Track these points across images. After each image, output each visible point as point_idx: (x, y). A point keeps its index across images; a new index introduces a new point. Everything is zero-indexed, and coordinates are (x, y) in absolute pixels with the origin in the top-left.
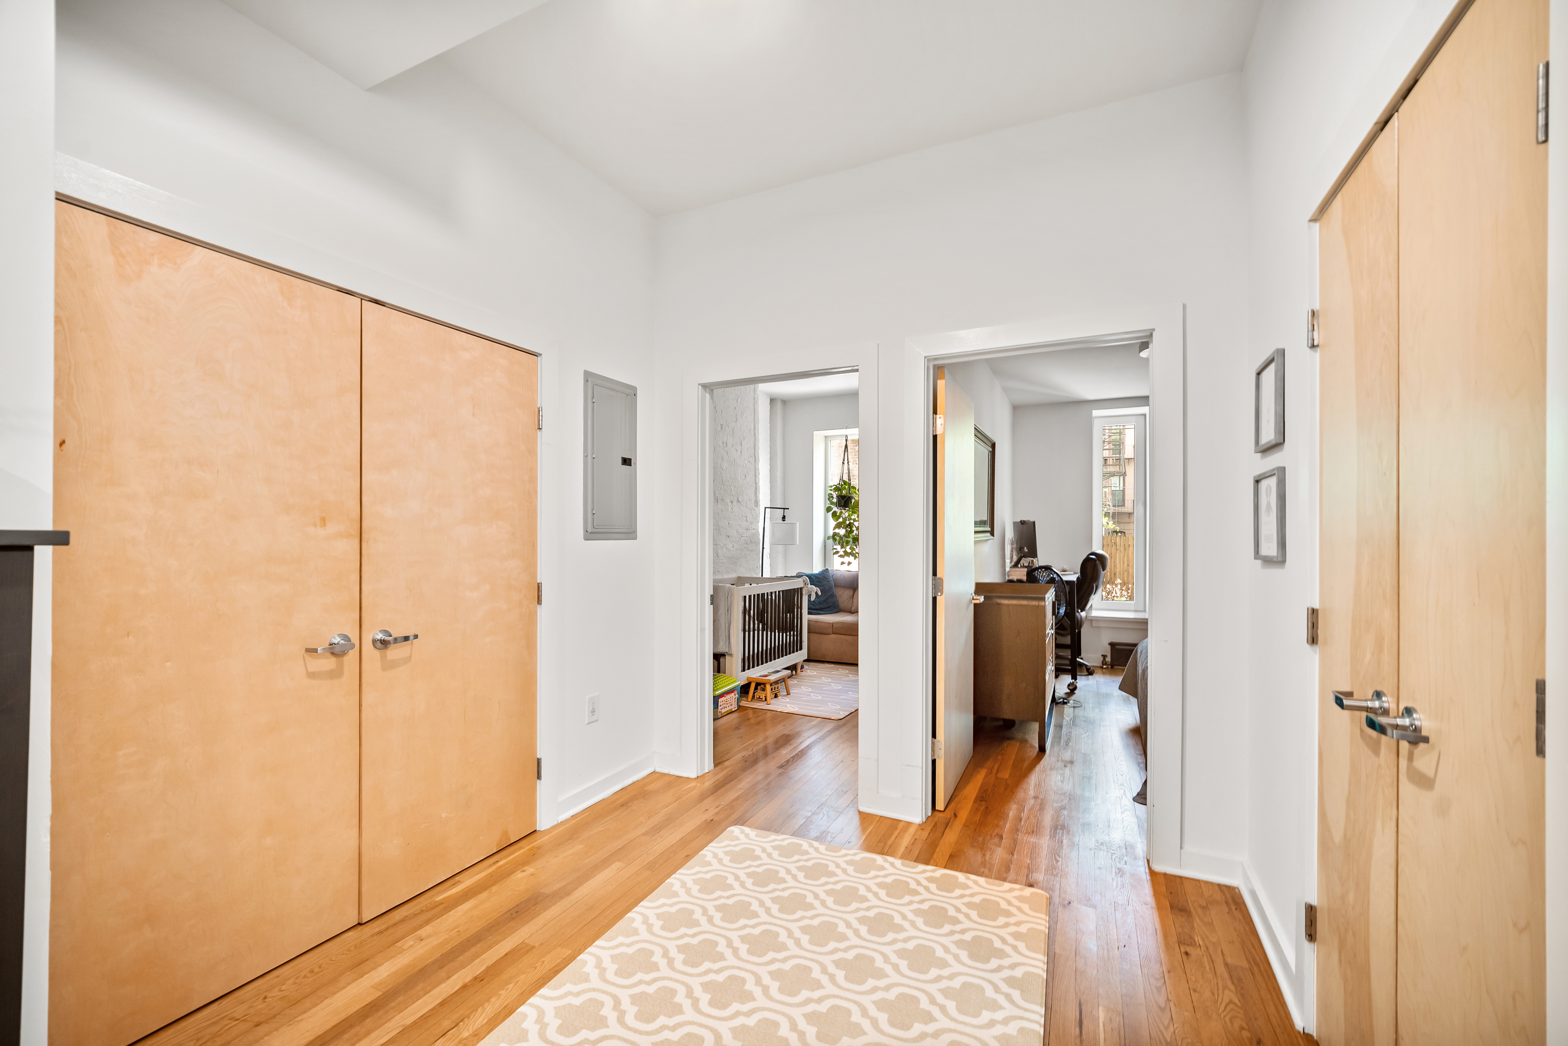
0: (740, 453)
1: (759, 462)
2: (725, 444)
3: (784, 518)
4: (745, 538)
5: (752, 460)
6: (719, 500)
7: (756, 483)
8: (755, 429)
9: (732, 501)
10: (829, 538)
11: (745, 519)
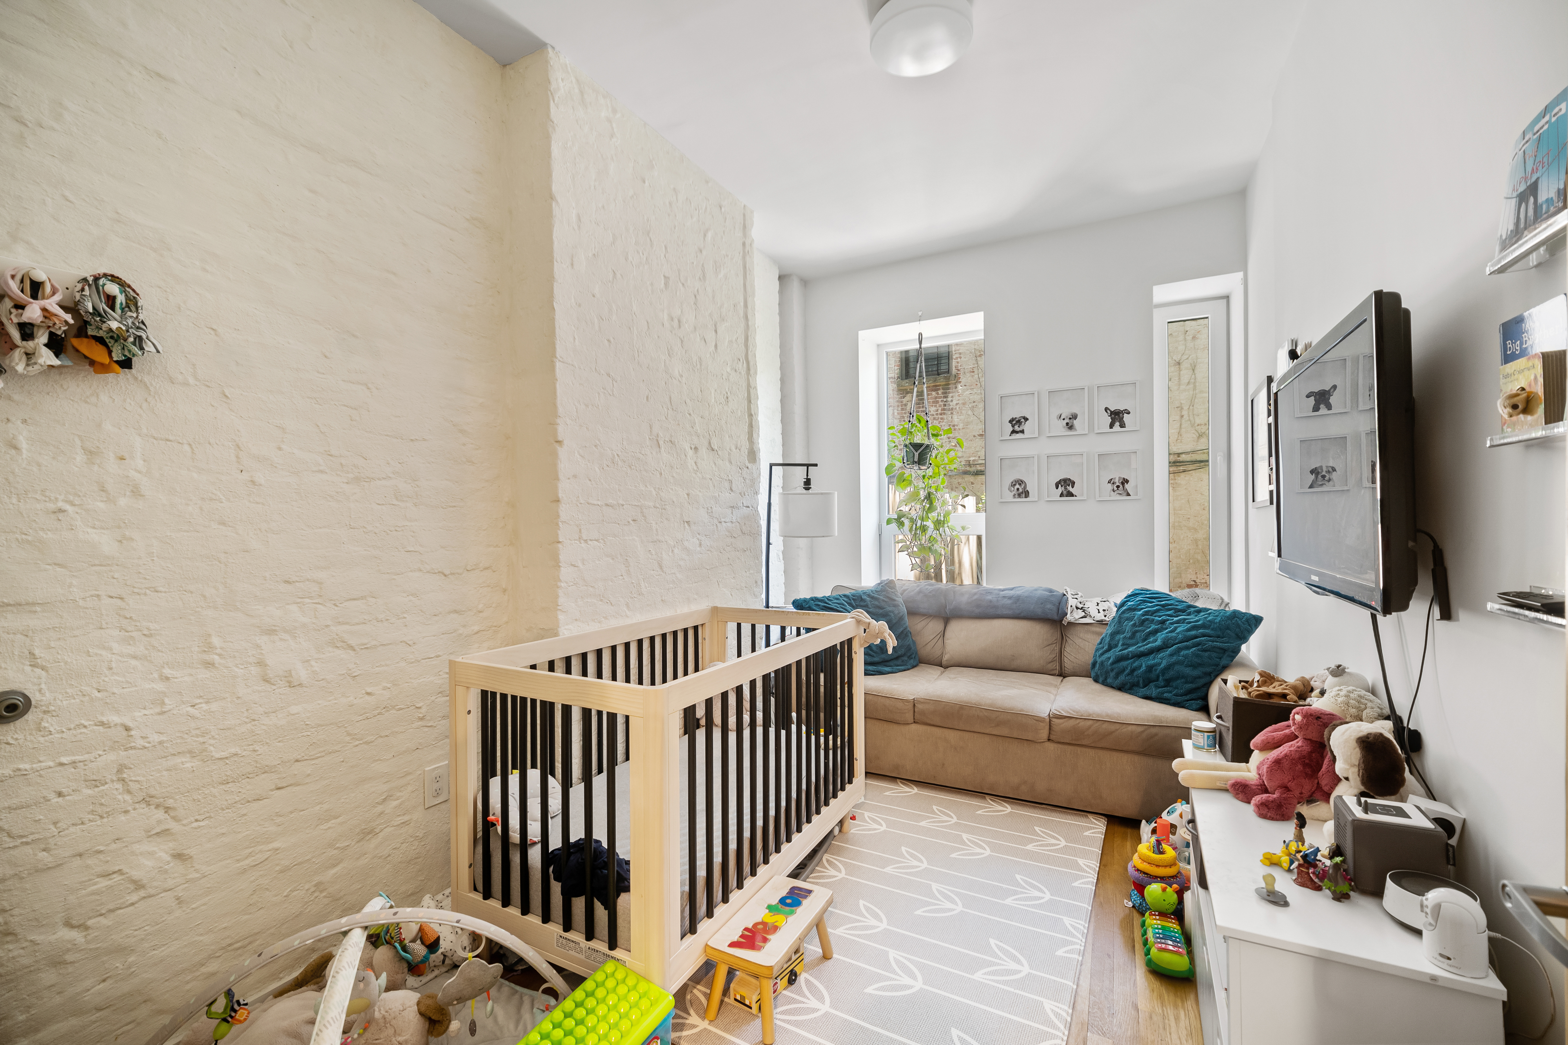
0: (713, 348)
1: (756, 373)
2: (676, 321)
3: (807, 483)
4: (729, 524)
5: (741, 367)
6: (661, 443)
7: (750, 415)
8: (746, 306)
9: (696, 448)
10: (889, 522)
11: (727, 485)
